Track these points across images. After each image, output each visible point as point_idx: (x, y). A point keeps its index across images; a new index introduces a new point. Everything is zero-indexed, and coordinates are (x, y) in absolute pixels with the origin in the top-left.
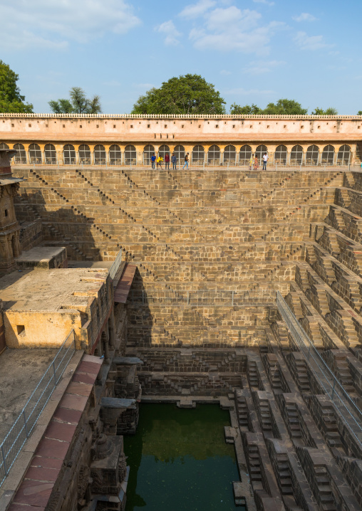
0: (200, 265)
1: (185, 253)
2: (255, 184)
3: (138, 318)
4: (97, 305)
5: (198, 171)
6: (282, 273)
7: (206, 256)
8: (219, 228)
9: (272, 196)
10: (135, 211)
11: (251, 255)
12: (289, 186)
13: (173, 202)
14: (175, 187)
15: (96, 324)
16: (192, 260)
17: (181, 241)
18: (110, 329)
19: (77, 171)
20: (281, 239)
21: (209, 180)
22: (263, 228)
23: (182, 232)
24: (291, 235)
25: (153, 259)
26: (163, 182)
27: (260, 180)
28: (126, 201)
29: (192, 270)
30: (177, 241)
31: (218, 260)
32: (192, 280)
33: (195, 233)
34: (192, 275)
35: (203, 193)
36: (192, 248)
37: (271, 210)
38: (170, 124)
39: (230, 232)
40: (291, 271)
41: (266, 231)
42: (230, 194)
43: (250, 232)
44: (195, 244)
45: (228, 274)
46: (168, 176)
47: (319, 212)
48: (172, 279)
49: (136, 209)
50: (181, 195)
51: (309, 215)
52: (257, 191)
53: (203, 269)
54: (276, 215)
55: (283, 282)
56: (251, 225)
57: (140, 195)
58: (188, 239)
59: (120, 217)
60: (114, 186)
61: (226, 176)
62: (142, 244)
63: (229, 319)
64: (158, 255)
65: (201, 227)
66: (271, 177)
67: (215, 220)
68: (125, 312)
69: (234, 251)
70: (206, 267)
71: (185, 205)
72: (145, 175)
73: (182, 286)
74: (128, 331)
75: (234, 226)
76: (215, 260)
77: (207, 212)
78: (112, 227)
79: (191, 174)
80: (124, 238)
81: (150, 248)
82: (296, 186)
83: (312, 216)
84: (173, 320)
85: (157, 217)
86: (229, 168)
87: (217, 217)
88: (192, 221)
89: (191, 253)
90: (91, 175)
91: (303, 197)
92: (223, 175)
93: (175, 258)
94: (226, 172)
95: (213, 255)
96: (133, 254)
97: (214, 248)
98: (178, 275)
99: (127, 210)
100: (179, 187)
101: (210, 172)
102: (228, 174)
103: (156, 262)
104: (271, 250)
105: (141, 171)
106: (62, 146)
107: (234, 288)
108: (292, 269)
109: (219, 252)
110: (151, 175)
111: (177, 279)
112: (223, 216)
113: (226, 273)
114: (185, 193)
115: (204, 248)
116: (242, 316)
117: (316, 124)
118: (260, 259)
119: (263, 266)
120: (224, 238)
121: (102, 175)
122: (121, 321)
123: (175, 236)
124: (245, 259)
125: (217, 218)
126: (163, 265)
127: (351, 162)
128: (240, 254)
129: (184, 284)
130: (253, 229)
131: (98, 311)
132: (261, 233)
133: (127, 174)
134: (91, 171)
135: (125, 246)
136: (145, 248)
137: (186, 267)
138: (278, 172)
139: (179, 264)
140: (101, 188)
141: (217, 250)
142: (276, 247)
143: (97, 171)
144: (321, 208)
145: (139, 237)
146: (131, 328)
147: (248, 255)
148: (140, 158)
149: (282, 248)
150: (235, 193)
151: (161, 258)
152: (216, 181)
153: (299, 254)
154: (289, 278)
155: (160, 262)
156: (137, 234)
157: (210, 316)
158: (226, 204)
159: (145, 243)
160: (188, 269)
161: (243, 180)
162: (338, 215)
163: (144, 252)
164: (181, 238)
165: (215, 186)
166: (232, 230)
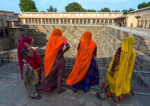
5: (70, 26)
8: (73, 40)
12: (92, 30)
27: (85, 28)
35: (71, 31)
38: (68, 14)
42: (77, 31)
46: (63, 27)
51: (96, 37)
60: (51, 29)
65: (69, 39)
66: (88, 27)
69: (76, 45)
77: (71, 36)
87: (73, 37)
101: (73, 26)
106: (42, 19)
109: (72, 45)
113: (73, 50)
114: (66, 31)
117: (105, 14)
120: (74, 42)
121: (48, 26)
133: (53, 26)
134: (46, 25)
140: (48, 29)
157: (68, 61)
158: (76, 34)
161: (81, 28)
165: (74, 29)
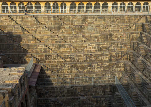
0: (75, 64)
1: (67, 58)
2: (103, 22)
3: (42, 94)
4: (18, 88)
5: (73, 16)
6: (117, 67)
7: (78, 59)
8: (85, 45)
9: (111, 28)
10: (40, 37)
11: (102, 58)
12: (119, 23)
13: (60, 32)
14: (62, 24)
15: (18, 98)
16: (71, 61)
17: (65, 52)
18: (26, 101)
19: (9, 16)
20: (116, 50)
21: (79, 20)
22: (107, 44)
23: (65, 47)
24: (121, 47)
25: (50, 62)
26: (55, 21)
27: (105, 20)
28: (35, 31)
29: (71, 67)
30: (63, 52)
31: (85, 61)
32: (71, 72)
33: (72, 48)
34: (71, 70)
35: (76, 27)
36: (71, 55)
37: (111, 35)
39: (90, 47)
40: (122, 66)
41: (109, 46)
42: (90, 27)
43: (101, 46)
44: (73, 53)
45: (90, 69)
46: (57, 18)
47: (135, 35)
48: (61, 72)
49: (41, 36)
50: (64, 28)
51: (130, 37)
52: (103, 26)
53: (77, 66)
54: (114, 38)
55: (118, 72)
56: (101, 43)
57: (43, 28)
58: (69, 51)
59: (32, 40)
60: (29, 24)
61: (87, 18)
62: (44, 54)
63: (91, 92)
64: (53, 59)
65: (75, 44)
66: (110, 18)
67: (82, 41)
68: (35, 91)
69: (92, 56)
70: (78, 65)
71: (67, 33)
72: (45, 18)
73: (66, 76)
74: (37, 101)
75: (92, 43)
76: (83, 61)
77: (78, 37)
78: (28, 45)
79: (69, 17)
80: (34, 51)
81: (48, 56)
82: (123, 22)
83: (131, 38)
84: (62, 94)
85: (52, 40)
86: (89, 14)
88: (70, 41)
89: (70, 58)
90: (17, 18)
91: (126, 28)
92: (86, 18)
93: (62, 61)
94: (87, 16)
95: (82, 59)
96: (39, 59)
97: (82, 55)
98: (64, 70)
99: (36, 36)
100: (64, 24)
101: (79, 16)
102: (88, 17)
103: (52, 63)
104: (111, 55)
105: (43, 16)
106: (1, 3)
107: (93, 76)
108: (122, 65)
109: (85, 57)
110: (49, 18)
111: (63, 72)
112: (87, 38)
113: (89, 68)
114: (66, 27)
115: (77, 55)
116: (98, 90)
118: (106, 60)
119: (108, 64)
120: (87, 49)
121: (22, 18)
122: (33, 96)
123: (62, 49)
124: (98, 60)
125: (83, 39)
126: (56, 65)
127: (149, 10)
128: (96, 58)
129: (67, 75)
130: (102, 45)
131: (19, 91)
132: (106, 47)
133: (36, 17)
134: (17, 16)
135: (35, 55)
136: (46, 56)
137: (68, 65)
138: (114, 16)
139: (64, 64)
140: (22, 25)
141: (84, 56)
142: (114, 54)
143: (19, 16)
144: (135, 34)
145: (43, 50)
146: (39, 100)
147: (100, 58)
148: (43, 9)
149: (117, 54)
150: (92, 27)
151: (55, 61)
152: (82, 20)
153: (125, 57)
154: (121, 69)
155: (54, 63)
156: (42, 49)
157: (81, 91)
158: (88, 32)
159: (46, 53)
160: (69, 66)
161: (96, 20)
162: (144, 37)
163: (45, 58)
164: (65, 50)
165: (82, 23)
166: (91, 46)
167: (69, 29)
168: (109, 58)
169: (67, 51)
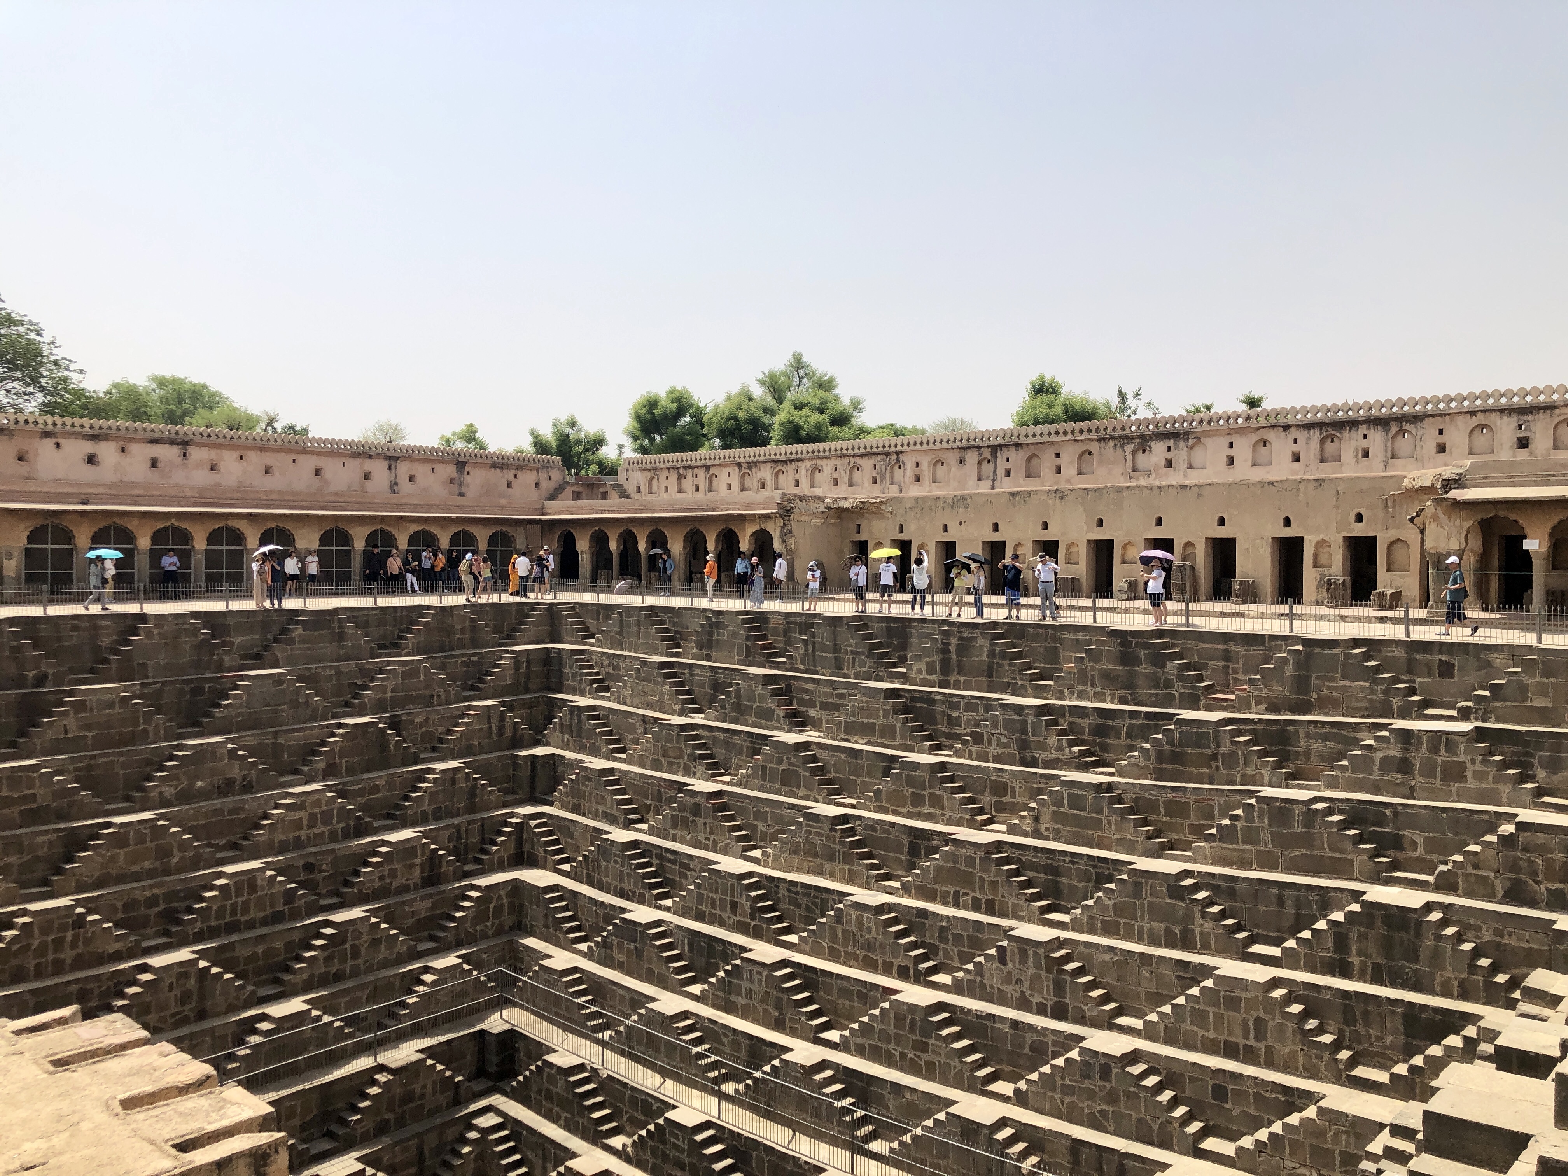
6: (482, 916)
7: (234, 913)
9: (391, 682)
11: (381, 878)
12: (424, 650)
16: (183, 939)
20: (449, 812)
21: (173, 646)
31: (276, 918)
39: (298, 815)
40: (505, 901)
41: (398, 794)
51: (501, 728)
54: (412, 742)
56: (352, 783)
58: (148, 864)
61: (226, 630)
66: (366, 624)
69: (319, 877)
82: (443, 647)
83: (508, 732)
102: (233, 622)
116: (417, 1087)
117: (405, 469)
118: (406, 887)
124: (363, 897)
132: (383, 804)
147: (372, 880)
153: (509, 848)
154: (501, 925)
167: (117, 710)
168: (422, 872)
169: (136, 868)
